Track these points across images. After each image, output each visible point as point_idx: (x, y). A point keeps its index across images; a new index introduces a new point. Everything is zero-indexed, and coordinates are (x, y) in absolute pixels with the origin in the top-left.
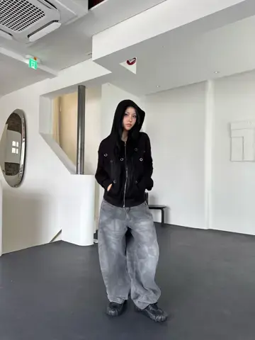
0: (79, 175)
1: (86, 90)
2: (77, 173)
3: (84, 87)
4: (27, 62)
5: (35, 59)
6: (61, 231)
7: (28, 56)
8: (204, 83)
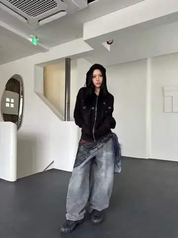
2: (65, 120)
3: (70, 59)
4: (31, 40)
5: (36, 38)
6: (53, 162)
7: (31, 36)
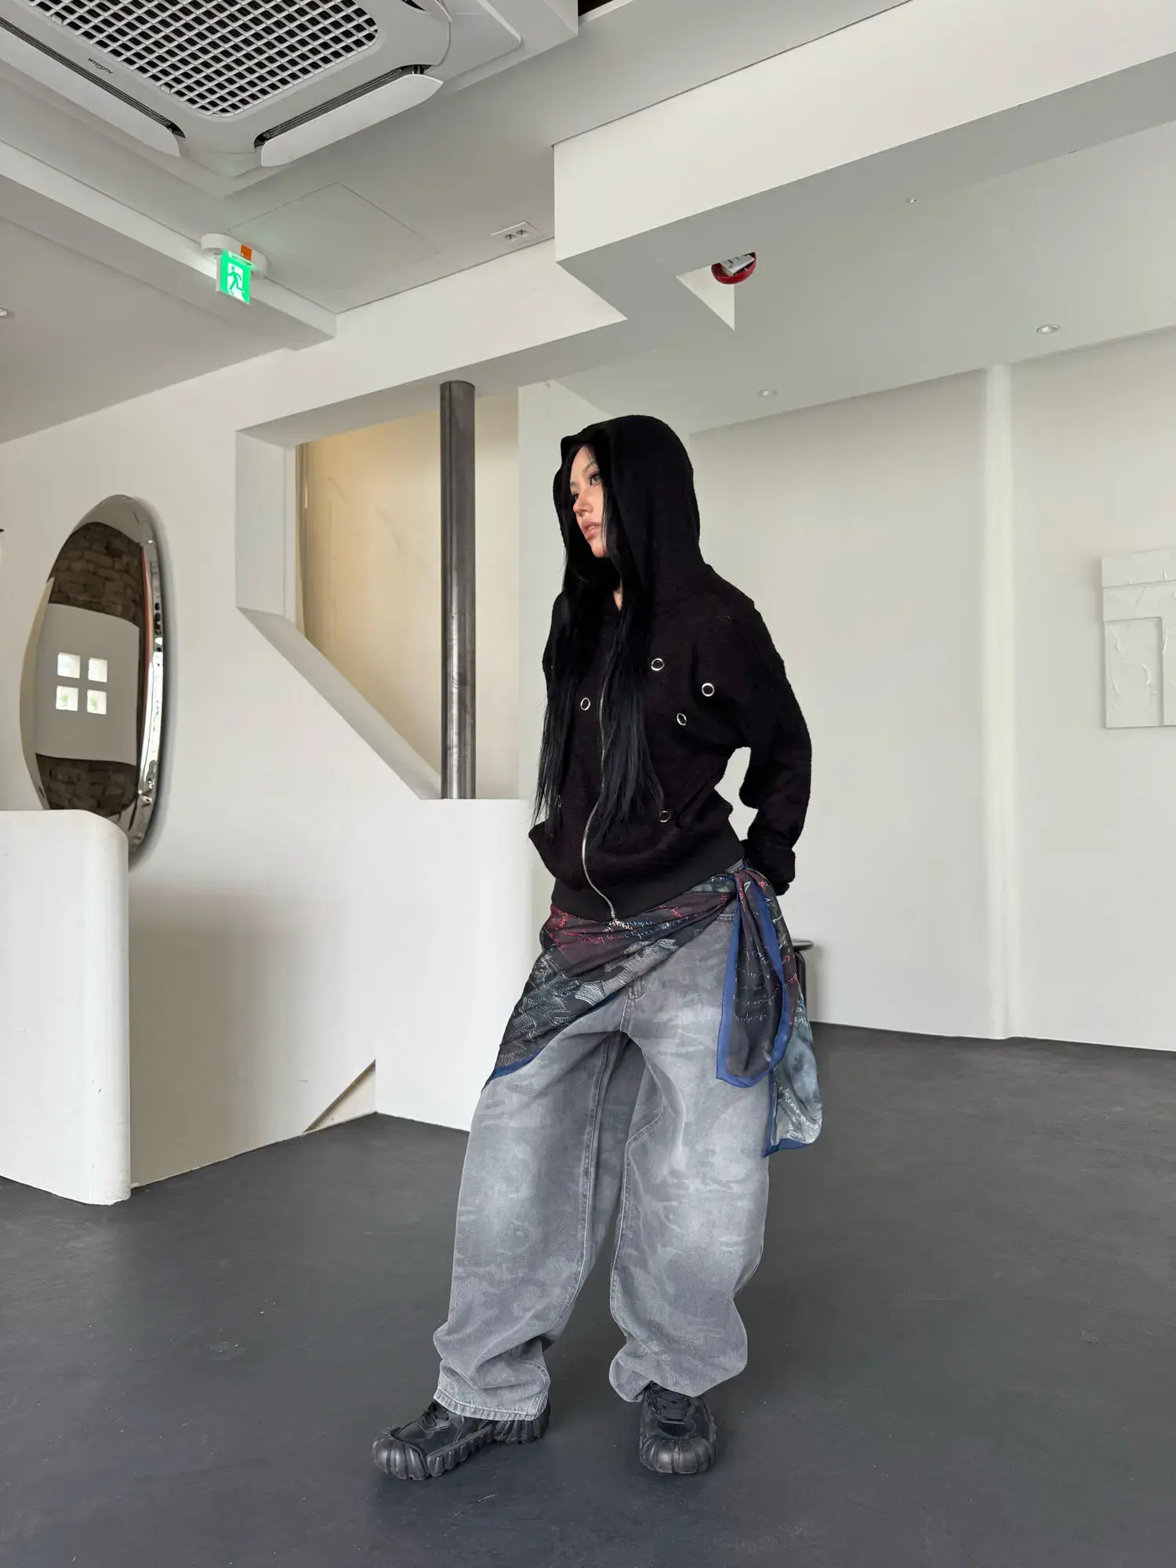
0: (454, 803)
1: (480, 405)
2: (445, 795)
3: (469, 388)
4: (208, 267)
5: (246, 253)
6: (372, 1068)
7: (213, 240)
8: (975, 377)
